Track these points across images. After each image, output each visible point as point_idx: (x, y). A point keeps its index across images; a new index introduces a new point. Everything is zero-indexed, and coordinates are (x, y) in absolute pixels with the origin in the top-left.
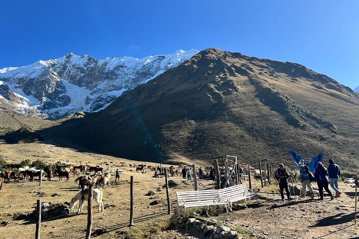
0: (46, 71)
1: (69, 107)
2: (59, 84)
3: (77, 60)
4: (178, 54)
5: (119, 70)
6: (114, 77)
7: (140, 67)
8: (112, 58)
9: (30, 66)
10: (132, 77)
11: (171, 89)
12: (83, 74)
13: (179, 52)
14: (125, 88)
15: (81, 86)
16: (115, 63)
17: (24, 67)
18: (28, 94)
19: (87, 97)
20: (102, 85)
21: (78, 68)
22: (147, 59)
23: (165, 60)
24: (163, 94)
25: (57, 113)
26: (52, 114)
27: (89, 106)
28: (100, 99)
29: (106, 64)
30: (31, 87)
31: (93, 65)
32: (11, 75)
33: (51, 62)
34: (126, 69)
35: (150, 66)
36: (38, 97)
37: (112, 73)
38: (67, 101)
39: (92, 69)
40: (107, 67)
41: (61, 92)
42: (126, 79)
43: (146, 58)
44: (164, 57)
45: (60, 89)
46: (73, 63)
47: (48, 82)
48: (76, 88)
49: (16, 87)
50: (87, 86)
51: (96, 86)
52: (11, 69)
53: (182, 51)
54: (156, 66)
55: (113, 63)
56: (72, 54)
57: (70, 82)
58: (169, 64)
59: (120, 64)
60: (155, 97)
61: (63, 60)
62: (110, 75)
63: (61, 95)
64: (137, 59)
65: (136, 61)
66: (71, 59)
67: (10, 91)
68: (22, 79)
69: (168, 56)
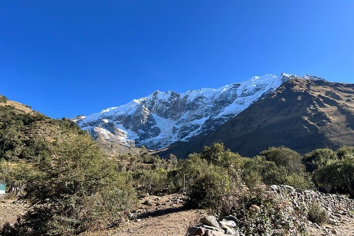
0: (139, 109)
1: (160, 137)
2: (150, 118)
3: (163, 96)
4: (253, 80)
5: (199, 101)
6: (195, 108)
7: (217, 97)
8: (192, 91)
9: (127, 105)
10: (211, 106)
12: (168, 108)
13: (254, 78)
14: (206, 116)
15: (167, 118)
16: (195, 95)
17: (122, 106)
18: (127, 128)
19: (174, 127)
20: (185, 115)
21: (164, 103)
22: (223, 89)
23: (240, 88)
25: (151, 142)
26: (147, 144)
27: (176, 135)
28: (185, 128)
29: (187, 97)
30: (128, 121)
31: (175, 99)
32: (113, 114)
33: (142, 99)
34: (205, 99)
35: (227, 94)
36: (135, 130)
37: (193, 104)
38: (157, 132)
39: (176, 103)
40: (188, 99)
41: (152, 125)
42: (206, 108)
43: (221, 88)
44: (239, 85)
45: (151, 122)
46: (159, 99)
47: (142, 117)
48: (164, 120)
49: (118, 123)
50: (172, 118)
51: (180, 117)
52: (113, 108)
53: (257, 77)
54: (232, 94)
55: (192, 95)
56: (158, 91)
57: (158, 115)
58: (246, 90)
59: (200, 96)
61: (151, 97)
62: (192, 106)
63: (152, 127)
64: (214, 90)
65: (214, 91)
66: (158, 96)
67: (115, 127)
68: (122, 116)
69: (243, 84)
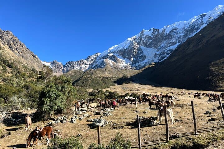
0: (131, 43)
1: (146, 61)
2: (139, 49)
3: (147, 32)
4: (217, 9)
5: (173, 32)
6: (171, 37)
7: (188, 26)
8: (168, 26)
9: (123, 43)
10: (183, 34)
11: (214, 36)
12: (152, 40)
13: (218, 8)
14: (179, 43)
15: (151, 48)
16: (170, 28)
17: (121, 44)
18: (124, 57)
19: (155, 53)
20: (163, 44)
21: (148, 37)
22: (192, 20)
23: (206, 17)
24: (208, 41)
25: (139, 65)
26: (137, 66)
27: (157, 58)
28: (163, 53)
29: (164, 30)
30: (125, 54)
31: (156, 33)
32: (116, 50)
33: (133, 37)
34: (178, 30)
35: (195, 23)
36: (129, 58)
37: (169, 35)
38: (144, 58)
39: (157, 36)
40: (165, 32)
41: (140, 53)
42: (178, 36)
43: (191, 19)
44: (205, 15)
45: (139, 52)
46: (145, 35)
47: (133, 49)
48: (148, 49)
49: (119, 55)
50: (155, 47)
51: (160, 46)
52: (116, 46)
53: (220, 6)
54: (199, 22)
55: (168, 29)
56: (144, 30)
57: (145, 47)
58: (210, 18)
59: (174, 28)
60: (201, 44)
61: (139, 35)
62: (169, 36)
63: (140, 55)
64: (185, 22)
65: (184, 23)
66: (144, 33)
67: (116, 58)
68: (121, 50)
69: (208, 14)
